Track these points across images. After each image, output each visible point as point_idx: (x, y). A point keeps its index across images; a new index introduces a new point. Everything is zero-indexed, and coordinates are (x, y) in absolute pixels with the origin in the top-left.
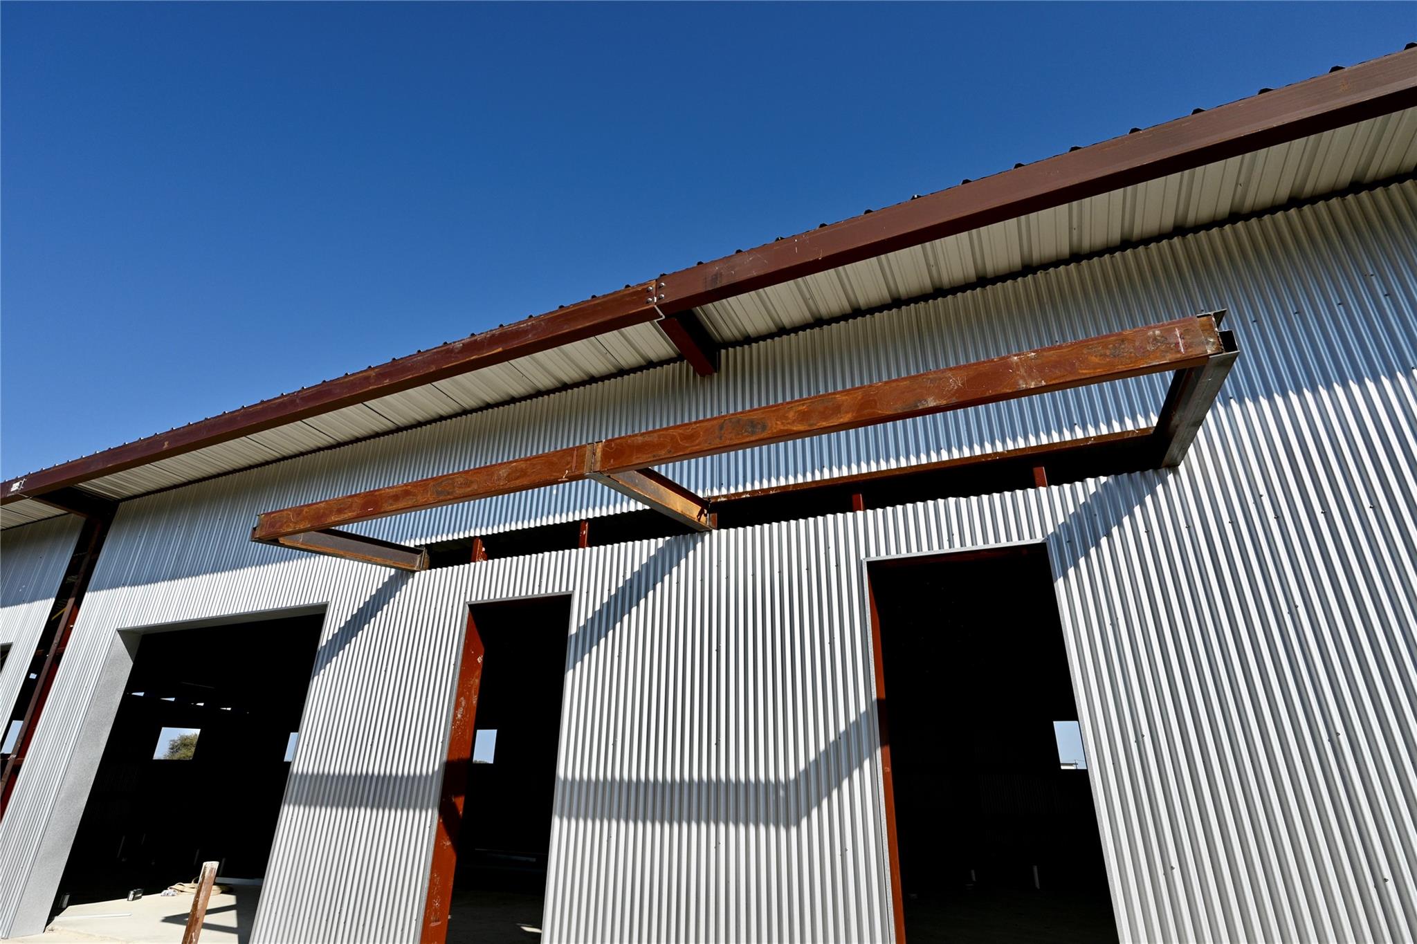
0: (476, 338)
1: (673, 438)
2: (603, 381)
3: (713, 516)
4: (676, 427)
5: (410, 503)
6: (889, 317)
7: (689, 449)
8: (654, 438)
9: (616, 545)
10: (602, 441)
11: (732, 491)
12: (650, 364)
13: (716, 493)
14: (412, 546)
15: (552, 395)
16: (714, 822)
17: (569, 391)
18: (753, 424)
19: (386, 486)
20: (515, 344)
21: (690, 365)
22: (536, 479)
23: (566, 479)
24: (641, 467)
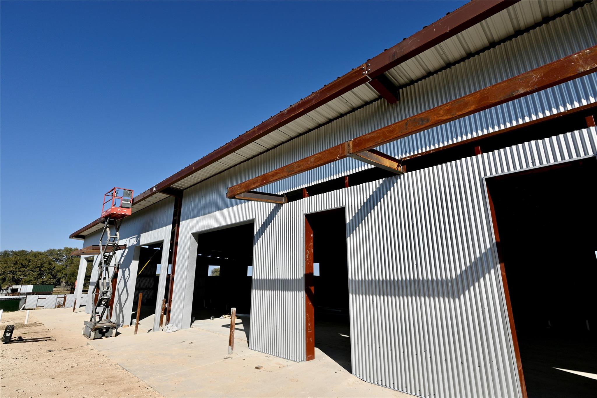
0: (292, 107)
1: (383, 133)
2: (346, 115)
3: (404, 167)
4: (385, 128)
5: (279, 177)
6: (489, 54)
7: (392, 136)
8: (375, 134)
9: (361, 185)
10: (351, 140)
11: (412, 154)
12: (367, 103)
13: (404, 156)
14: (280, 194)
15: (325, 125)
16: (419, 296)
17: (333, 122)
18: (422, 120)
19: (269, 172)
20: (308, 106)
21: (385, 99)
22: (326, 160)
23: (338, 159)
24: (369, 149)
